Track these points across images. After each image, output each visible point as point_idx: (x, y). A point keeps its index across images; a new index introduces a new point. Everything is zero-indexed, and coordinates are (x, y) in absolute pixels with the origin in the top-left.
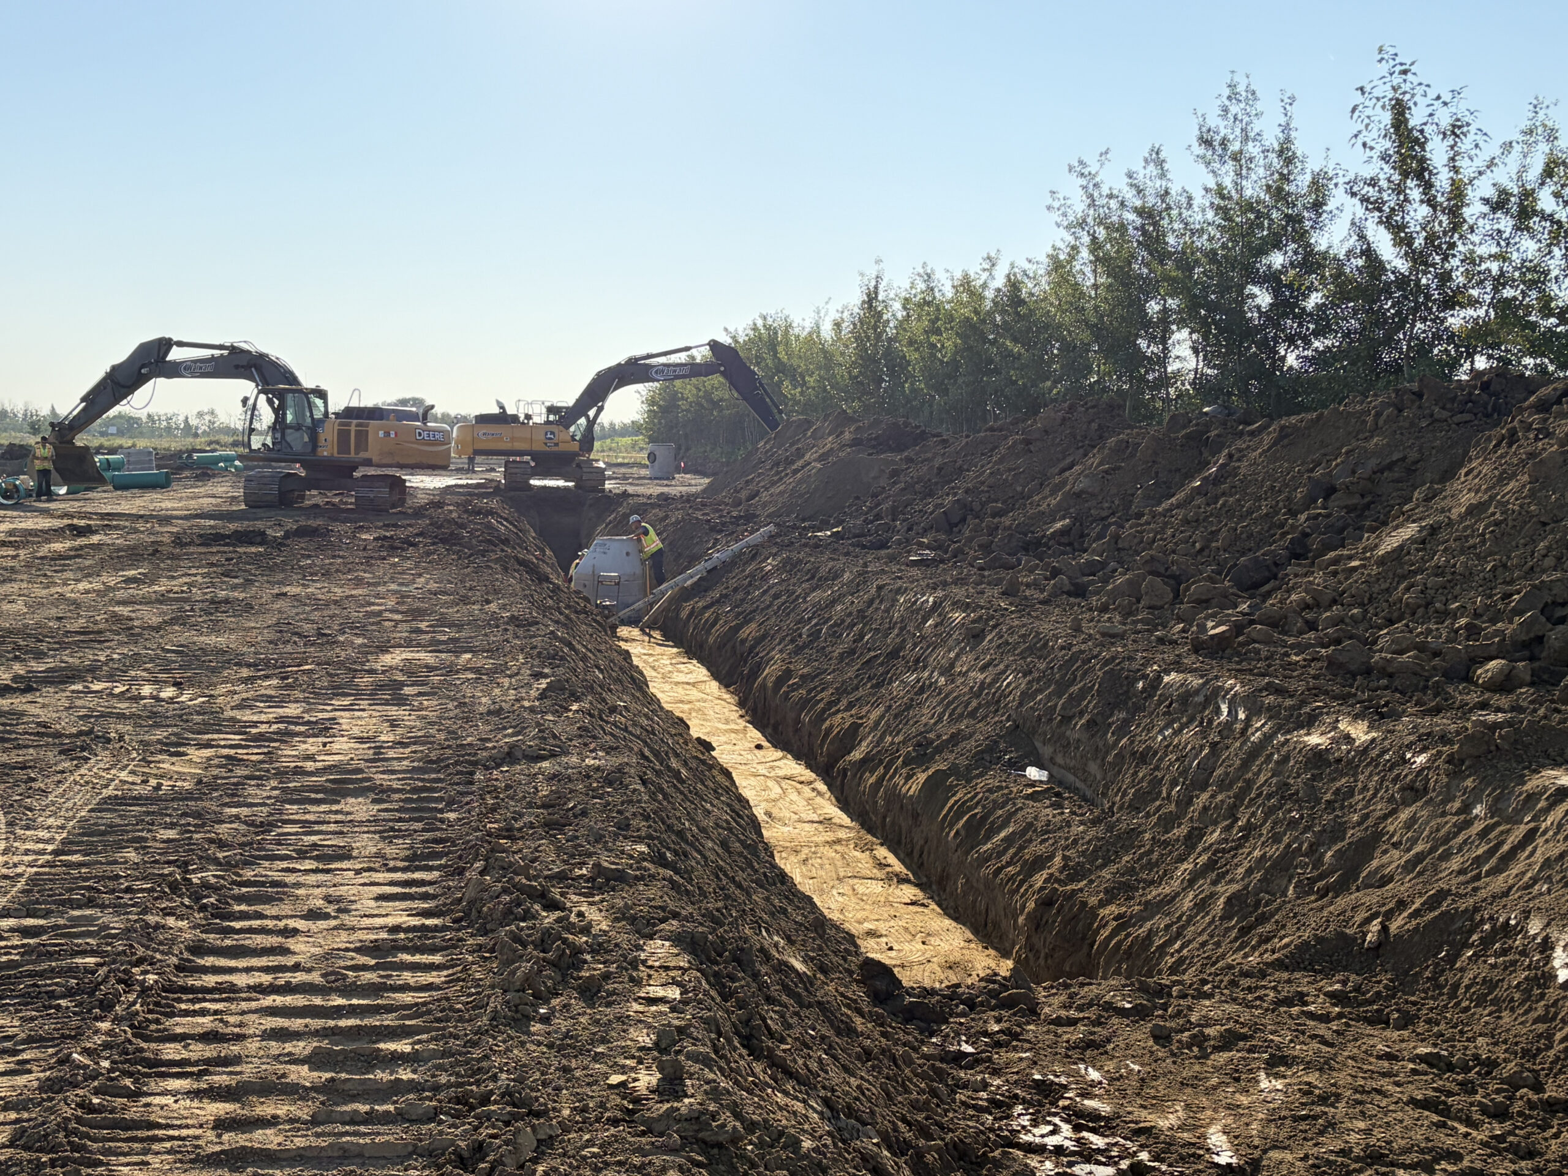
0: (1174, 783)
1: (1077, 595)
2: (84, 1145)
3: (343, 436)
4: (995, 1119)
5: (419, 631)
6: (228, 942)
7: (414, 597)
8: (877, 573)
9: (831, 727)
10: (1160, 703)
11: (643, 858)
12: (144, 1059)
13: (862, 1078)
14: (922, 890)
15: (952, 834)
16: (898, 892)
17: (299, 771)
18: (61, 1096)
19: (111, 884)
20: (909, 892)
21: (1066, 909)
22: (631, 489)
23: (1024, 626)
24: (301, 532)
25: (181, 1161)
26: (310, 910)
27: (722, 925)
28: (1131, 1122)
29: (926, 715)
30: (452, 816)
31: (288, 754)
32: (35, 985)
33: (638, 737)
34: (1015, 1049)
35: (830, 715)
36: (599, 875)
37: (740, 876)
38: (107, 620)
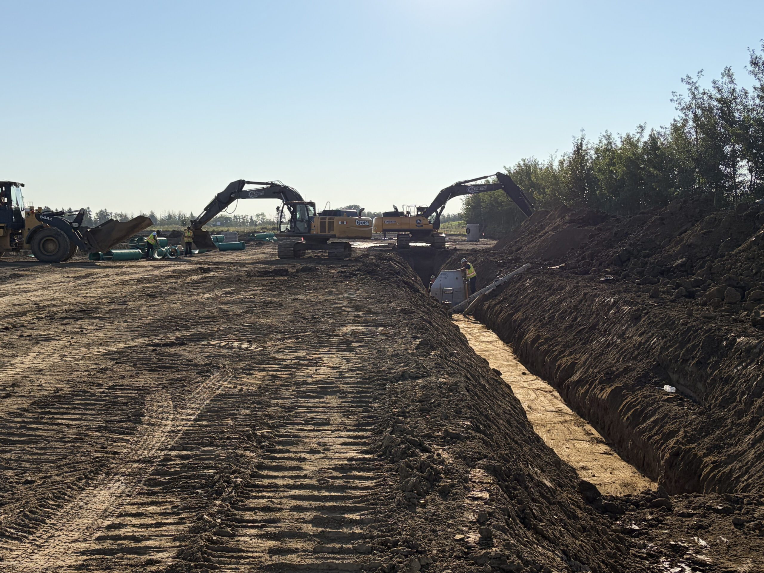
0: (743, 394)
1: (689, 297)
2: (210, 559)
3: (323, 224)
4: (650, 563)
5: (358, 316)
6: (274, 464)
7: (356, 300)
8: (584, 287)
9: (561, 364)
10: (735, 352)
11: (468, 427)
12: (236, 519)
13: (582, 541)
14: (610, 447)
15: (625, 419)
16: (597, 447)
17: (305, 383)
18: (198, 535)
19: (220, 435)
20: (603, 448)
21: (686, 457)
22: (458, 247)
23: (662, 313)
24: (304, 270)
25: (254, 568)
26: (311, 449)
27: (509, 462)
28: (723, 568)
29: (611, 357)
30: (376, 405)
31: (300, 375)
32: (187, 482)
33: (464, 368)
34: (660, 528)
35: (560, 358)
36: (447, 436)
37: (517, 438)
38: (217, 312)
